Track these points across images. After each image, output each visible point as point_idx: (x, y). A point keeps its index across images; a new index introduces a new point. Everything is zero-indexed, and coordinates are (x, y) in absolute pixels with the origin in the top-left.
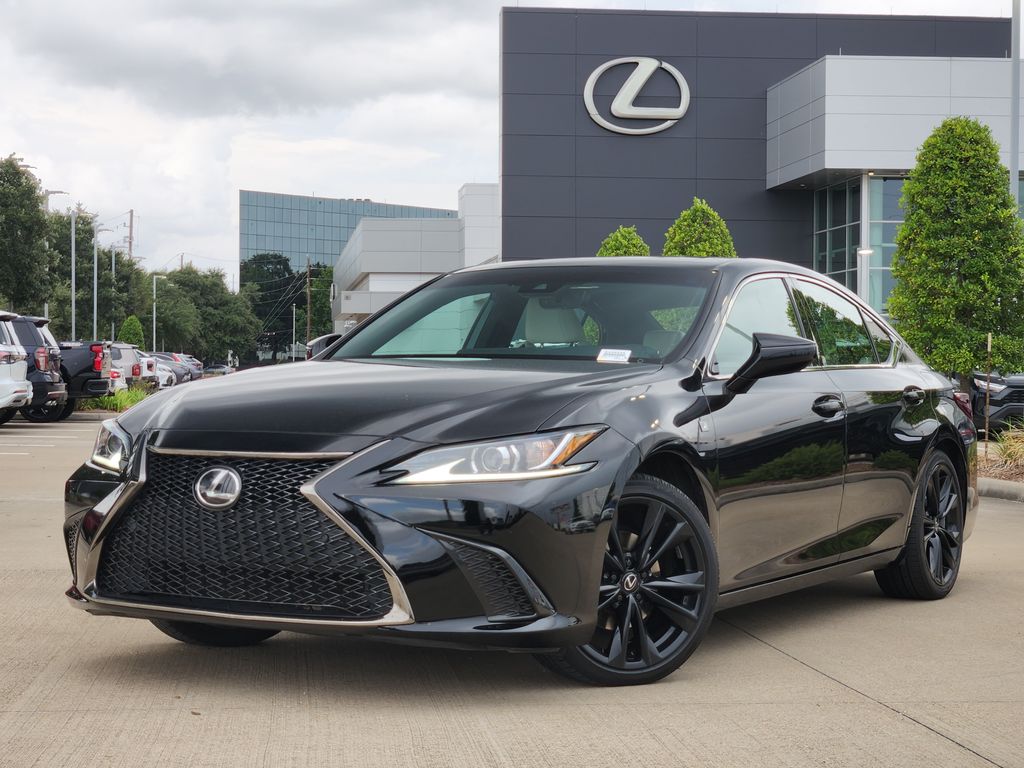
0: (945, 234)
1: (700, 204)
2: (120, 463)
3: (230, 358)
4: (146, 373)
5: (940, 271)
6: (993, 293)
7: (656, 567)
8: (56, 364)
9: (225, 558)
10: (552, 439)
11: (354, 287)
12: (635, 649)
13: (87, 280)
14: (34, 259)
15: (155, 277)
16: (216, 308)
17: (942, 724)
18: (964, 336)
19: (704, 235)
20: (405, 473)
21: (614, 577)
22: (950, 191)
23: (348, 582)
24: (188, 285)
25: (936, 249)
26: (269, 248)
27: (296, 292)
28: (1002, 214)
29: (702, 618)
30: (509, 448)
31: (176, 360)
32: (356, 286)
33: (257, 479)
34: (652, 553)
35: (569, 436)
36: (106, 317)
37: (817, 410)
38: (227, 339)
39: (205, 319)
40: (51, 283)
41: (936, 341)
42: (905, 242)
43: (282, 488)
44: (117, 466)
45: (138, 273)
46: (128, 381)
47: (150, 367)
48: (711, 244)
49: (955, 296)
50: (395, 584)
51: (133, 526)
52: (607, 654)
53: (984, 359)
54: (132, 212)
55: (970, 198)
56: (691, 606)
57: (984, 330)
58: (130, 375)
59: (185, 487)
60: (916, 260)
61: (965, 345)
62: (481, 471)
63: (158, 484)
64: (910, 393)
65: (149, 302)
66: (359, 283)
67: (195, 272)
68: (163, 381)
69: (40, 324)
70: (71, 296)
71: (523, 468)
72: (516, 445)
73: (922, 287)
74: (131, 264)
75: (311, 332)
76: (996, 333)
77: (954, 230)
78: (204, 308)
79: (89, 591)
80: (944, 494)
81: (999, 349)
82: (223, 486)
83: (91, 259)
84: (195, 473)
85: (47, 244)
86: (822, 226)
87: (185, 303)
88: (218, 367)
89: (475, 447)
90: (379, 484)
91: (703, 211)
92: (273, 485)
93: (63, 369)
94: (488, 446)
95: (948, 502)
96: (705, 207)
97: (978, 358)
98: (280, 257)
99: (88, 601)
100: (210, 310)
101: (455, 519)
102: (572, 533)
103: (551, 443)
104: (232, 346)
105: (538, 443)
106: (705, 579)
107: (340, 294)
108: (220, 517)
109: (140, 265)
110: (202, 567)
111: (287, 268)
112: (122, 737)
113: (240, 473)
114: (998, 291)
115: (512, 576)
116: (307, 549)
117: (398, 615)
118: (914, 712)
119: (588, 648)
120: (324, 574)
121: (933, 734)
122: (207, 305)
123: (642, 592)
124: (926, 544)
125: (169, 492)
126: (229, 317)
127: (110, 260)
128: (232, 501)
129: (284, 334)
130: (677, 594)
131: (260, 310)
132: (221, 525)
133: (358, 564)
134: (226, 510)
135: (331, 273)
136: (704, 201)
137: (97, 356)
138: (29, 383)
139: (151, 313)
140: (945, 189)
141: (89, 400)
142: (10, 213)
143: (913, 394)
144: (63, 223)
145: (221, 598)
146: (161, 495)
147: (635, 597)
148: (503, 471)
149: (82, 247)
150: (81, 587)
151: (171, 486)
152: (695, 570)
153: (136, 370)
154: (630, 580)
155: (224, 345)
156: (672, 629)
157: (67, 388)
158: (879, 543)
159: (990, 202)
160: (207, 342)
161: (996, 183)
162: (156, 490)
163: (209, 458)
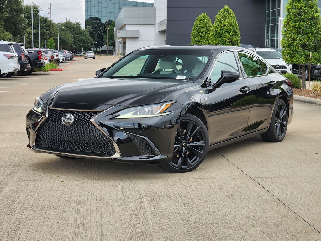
0: (298, 21)
1: (226, 7)
2: (41, 111)
3: (83, 50)
4: (55, 58)
5: (296, 33)
6: (312, 40)
7: (191, 139)
8: (27, 58)
9: (70, 139)
10: (160, 105)
11: (121, 28)
12: (185, 162)
13: (36, 27)
14: (20, 21)
15: (58, 25)
16: (78, 35)
17: (266, 185)
18: (302, 53)
19: (227, 17)
20: (119, 115)
21: (179, 142)
22: (300, 8)
23: (103, 146)
24: (69, 27)
25: (295, 26)
26: (94, 15)
27: (103, 29)
28: (316, 15)
29: (204, 154)
30: (148, 108)
31: (65, 53)
32: (122, 28)
33: (78, 117)
34: (190, 136)
35: (165, 104)
36: (43, 39)
37: (241, 91)
38: (82, 45)
39: (74, 38)
40: (25, 29)
41: (295, 54)
42: (286, 24)
43: (85, 120)
44: (40, 112)
45: (53, 24)
46: (50, 60)
47: (57, 56)
48: (230, 20)
49: (300, 40)
50: (116, 146)
51: (45, 129)
52: (177, 164)
53: (309, 60)
54: (50, 4)
55: (306, 10)
56: (201, 150)
57: (309, 51)
58: (50, 59)
59: (59, 119)
60: (289, 29)
61: (303, 56)
62: (140, 114)
63: (51, 118)
64: (271, 83)
65: (56, 34)
66: (123, 27)
67: (71, 23)
68: (61, 60)
69: (22, 45)
70: (32, 32)
71: (152, 113)
72: (150, 107)
73: (291, 38)
74: (50, 22)
75: (108, 42)
76: (312, 52)
77: (301, 20)
78: (74, 35)
79: (33, 146)
80: (282, 112)
81: (314, 57)
82: (69, 119)
83: (38, 20)
84: (61, 115)
85: (24, 17)
86: (269, 9)
87: (68, 33)
88: (79, 53)
89: (138, 108)
90: (112, 119)
91: (227, 9)
92: (83, 119)
93: (29, 59)
94: (142, 108)
95: (283, 114)
96: (228, 8)
97: (307, 59)
98: (98, 18)
99: (33, 149)
100: (76, 35)
101: (135, 128)
102: (169, 128)
103: (160, 106)
104: (83, 47)
105: (157, 107)
106: (205, 143)
107: (117, 31)
108: (69, 127)
109: (53, 22)
110: (64, 141)
111: (100, 22)
112: (42, 189)
113: (74, 115)
114: (314, 39)
115: (148, 144)
116: (92, 137)
117: (117, 155)
118: (259, 181)
119: (171, 163)
120: (97, 143)
121: (262, 188)
122: (75, 34)
123: (187, 147)
124: (275, 126)
125: (54, 120)
126: (82, 38)
127: (44, 20)
128: (71, 123)
129: (100, 43)
130: (197, 147)
131: (92, 35)
132: (69, 130)
133: (106, 141)
134: (70, 126)
135: (114, 23)
136: (228, 6)
137: (40, 55)
138: (19, 64)
139: (57, 36)
140: (298, 7)
141: (38, 68)
142: (11, 7)
143: (273, 83)
144: (29, 8)
145: (69, 149)
146: (52, 121)
147: (185, 148)
148: (146, 114)
149: (35, 16)
150: (31, 145)
151: (55, 118)
152: (202, 140)
153: (52, 57)
154: (184, 143)
155: (81, 46)
156: (196, 157)
157: (31, 65)
158: (260, 127)
159: (312, 11)
160: (75, 46)
161: (314, 5)
162: (51, 119)
163: (65, 111)
